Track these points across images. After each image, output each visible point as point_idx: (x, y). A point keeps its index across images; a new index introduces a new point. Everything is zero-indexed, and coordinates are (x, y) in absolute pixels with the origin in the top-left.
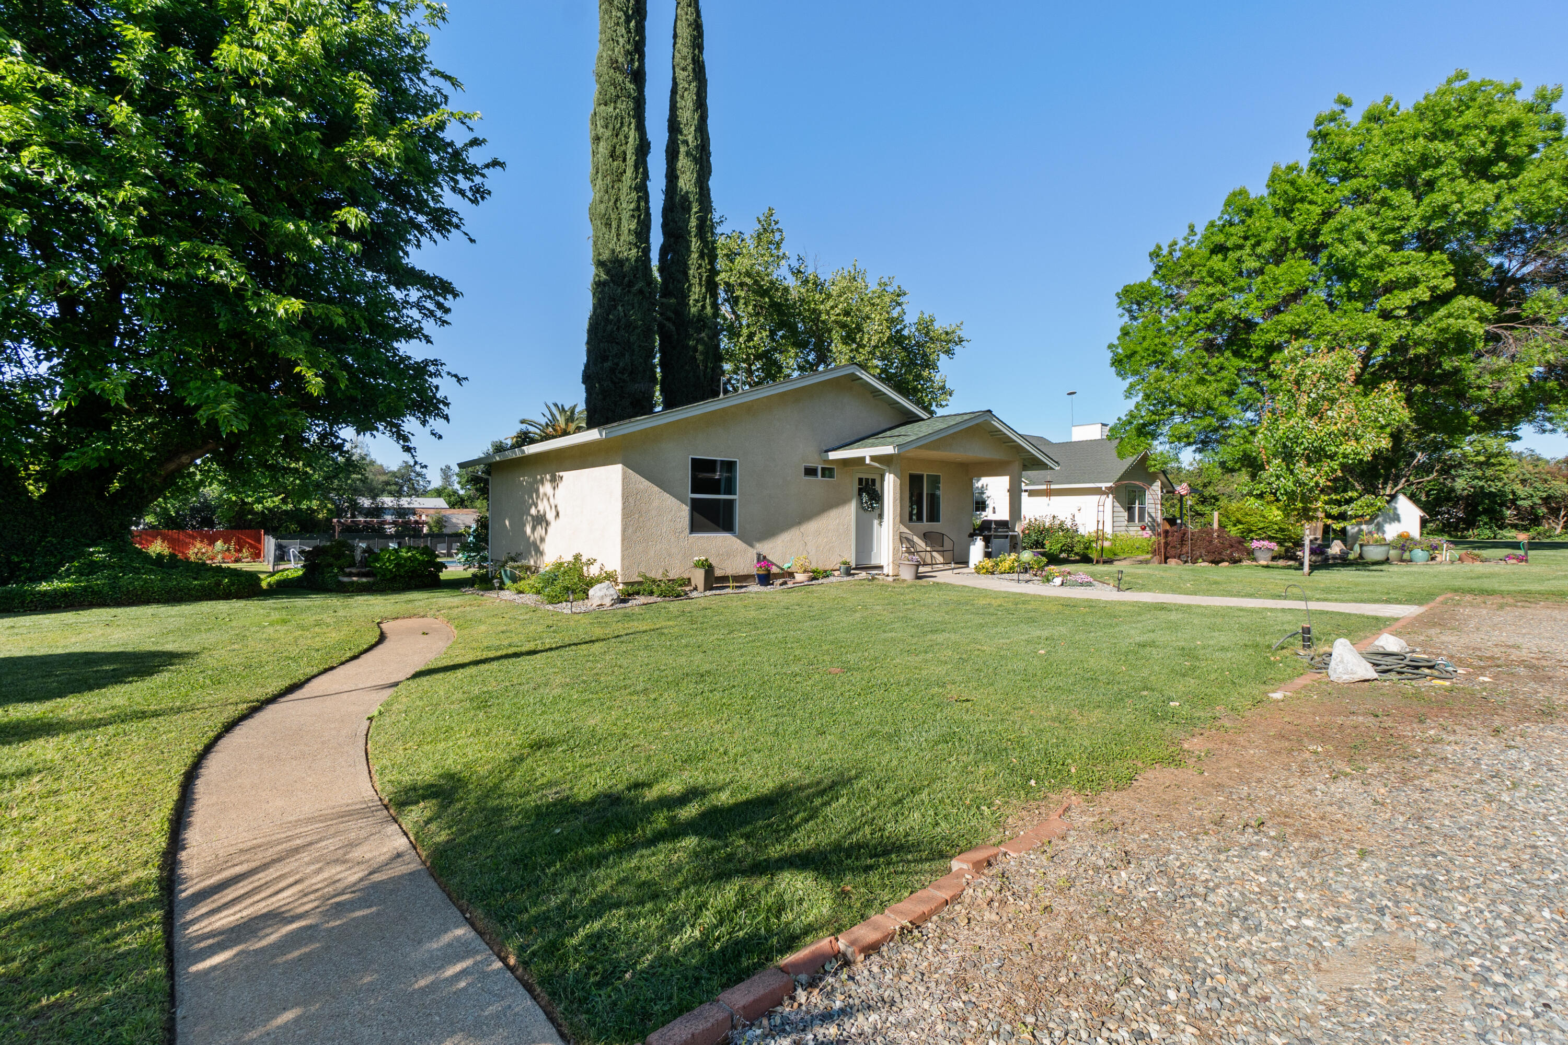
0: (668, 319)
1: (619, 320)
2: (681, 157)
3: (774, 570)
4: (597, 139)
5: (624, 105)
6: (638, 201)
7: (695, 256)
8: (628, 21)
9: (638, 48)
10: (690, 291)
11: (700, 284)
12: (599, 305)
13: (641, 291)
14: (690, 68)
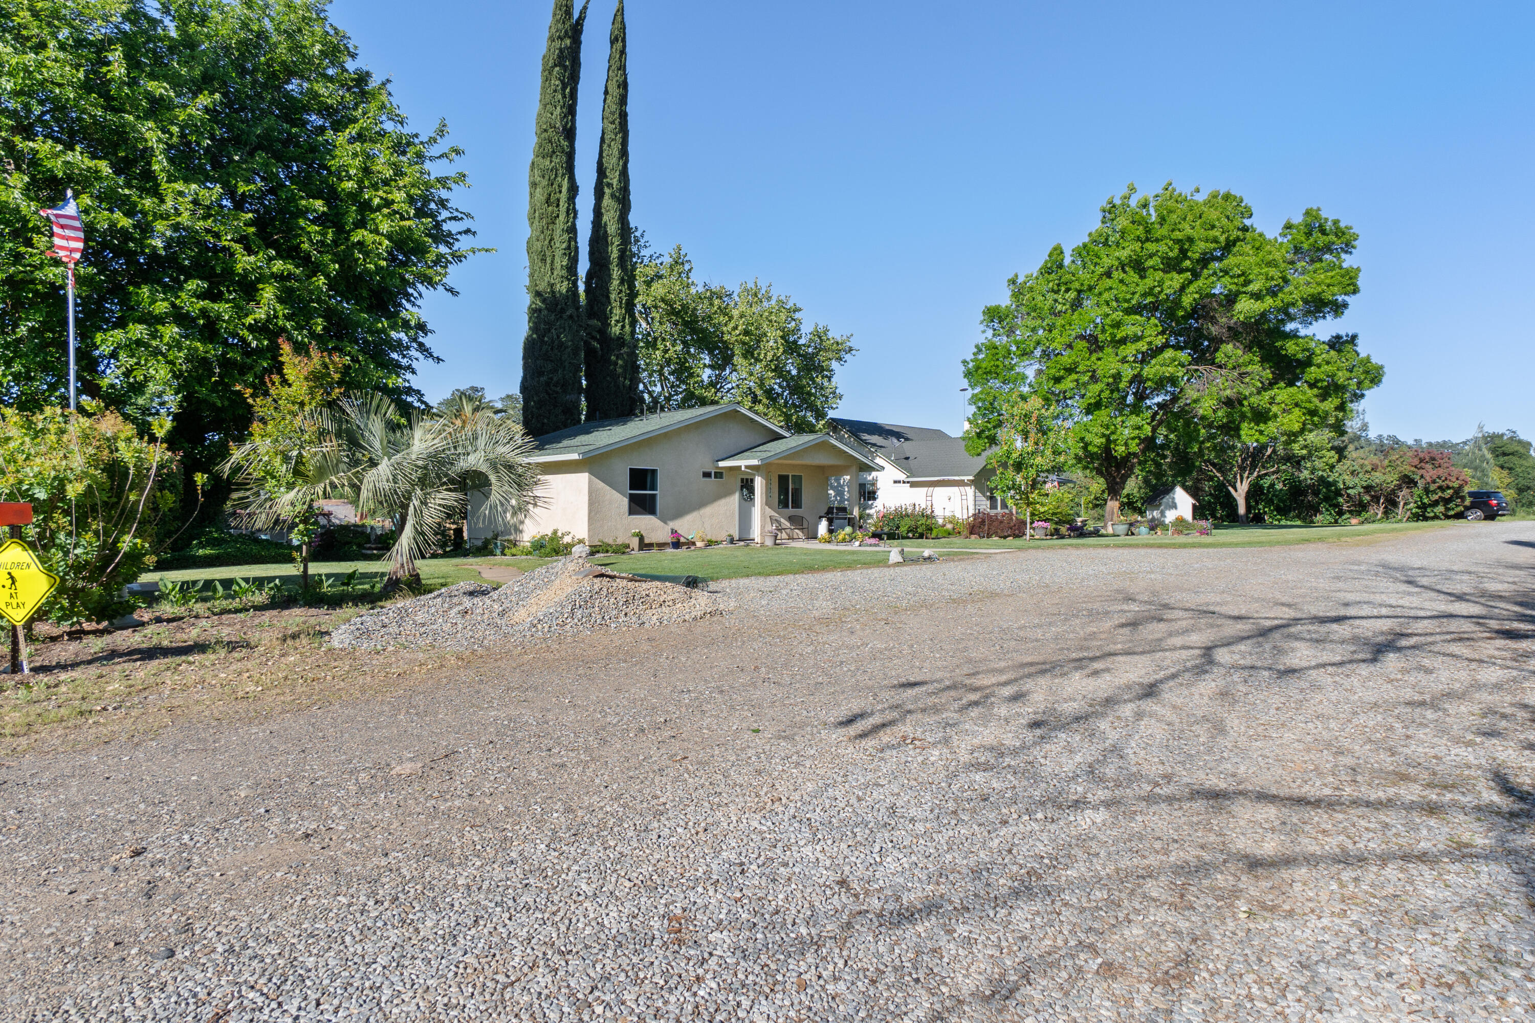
0: (594, 338)
1: (553, 342)
2: (606, 197)
3: (682, 540)
4: (534, 185)
5: (559, 160)
6: (569, 242)
7: (616, 283)
8: (564, 89)
9: (571, 111)
10: (611, 313)
11: (621, 307)
12: (534, 329)
13: (571, 317)
14: (617, 122)
